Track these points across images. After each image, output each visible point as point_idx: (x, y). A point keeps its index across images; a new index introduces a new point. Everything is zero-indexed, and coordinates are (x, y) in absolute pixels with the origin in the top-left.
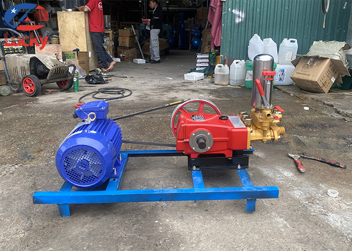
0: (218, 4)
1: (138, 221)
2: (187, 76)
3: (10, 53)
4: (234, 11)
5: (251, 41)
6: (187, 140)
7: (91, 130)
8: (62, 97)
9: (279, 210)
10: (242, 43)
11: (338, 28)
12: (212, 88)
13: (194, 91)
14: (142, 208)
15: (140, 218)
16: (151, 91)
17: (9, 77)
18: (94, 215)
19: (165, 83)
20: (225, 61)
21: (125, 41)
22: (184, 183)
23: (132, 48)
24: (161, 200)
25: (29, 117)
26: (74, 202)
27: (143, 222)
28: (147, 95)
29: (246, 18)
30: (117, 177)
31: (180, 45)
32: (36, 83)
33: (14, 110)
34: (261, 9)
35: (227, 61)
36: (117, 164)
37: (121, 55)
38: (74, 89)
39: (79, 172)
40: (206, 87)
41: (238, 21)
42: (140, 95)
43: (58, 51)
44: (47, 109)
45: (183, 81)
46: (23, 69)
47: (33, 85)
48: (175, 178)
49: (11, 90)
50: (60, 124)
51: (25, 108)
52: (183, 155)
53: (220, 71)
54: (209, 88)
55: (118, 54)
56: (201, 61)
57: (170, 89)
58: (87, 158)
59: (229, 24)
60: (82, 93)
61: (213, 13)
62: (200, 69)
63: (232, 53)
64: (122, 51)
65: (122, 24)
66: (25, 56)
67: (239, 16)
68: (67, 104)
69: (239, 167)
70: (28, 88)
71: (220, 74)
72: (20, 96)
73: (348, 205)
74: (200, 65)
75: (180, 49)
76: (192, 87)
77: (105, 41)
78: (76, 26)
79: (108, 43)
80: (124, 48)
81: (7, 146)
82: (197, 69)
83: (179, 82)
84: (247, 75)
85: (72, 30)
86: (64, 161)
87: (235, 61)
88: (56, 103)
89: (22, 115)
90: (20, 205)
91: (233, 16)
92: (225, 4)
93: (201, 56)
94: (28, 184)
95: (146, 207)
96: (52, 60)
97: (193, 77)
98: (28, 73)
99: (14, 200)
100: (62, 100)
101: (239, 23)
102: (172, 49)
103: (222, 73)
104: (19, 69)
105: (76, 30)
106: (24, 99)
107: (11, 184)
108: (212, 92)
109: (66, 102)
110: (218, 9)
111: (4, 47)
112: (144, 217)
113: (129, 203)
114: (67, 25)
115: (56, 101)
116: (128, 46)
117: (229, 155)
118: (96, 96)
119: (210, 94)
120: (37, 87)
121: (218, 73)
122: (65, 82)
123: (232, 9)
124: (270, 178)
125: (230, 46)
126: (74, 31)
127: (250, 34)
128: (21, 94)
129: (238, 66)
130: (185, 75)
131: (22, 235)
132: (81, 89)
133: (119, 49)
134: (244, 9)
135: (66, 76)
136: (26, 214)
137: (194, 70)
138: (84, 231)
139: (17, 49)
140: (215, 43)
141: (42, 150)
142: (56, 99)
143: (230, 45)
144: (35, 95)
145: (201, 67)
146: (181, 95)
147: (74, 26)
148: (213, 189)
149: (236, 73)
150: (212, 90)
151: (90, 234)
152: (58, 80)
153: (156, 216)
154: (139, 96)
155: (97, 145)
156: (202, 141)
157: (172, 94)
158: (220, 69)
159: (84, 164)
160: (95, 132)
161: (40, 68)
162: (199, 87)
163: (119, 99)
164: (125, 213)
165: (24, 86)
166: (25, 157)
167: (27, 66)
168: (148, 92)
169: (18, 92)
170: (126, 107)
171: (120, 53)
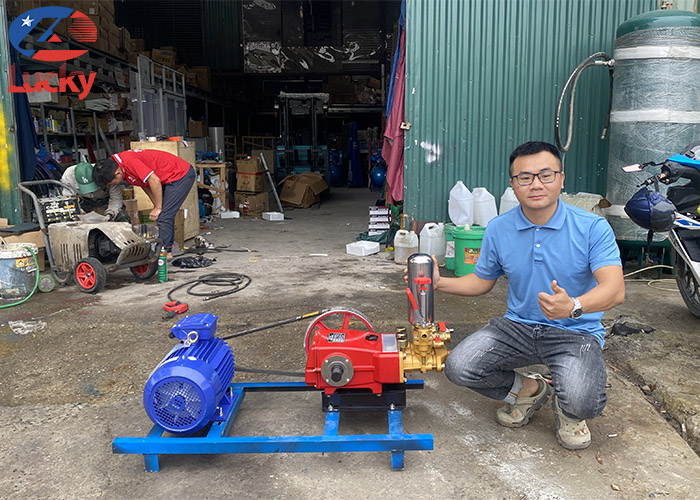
0: (397, 133)
1: (248, 475)
2: (351, 248)
3: (55, 222)
4: (422, 144)
5: (453, 193)
6: (319, 369)
7: (190, 355)
8: (139, 292)
9: (437, 460)
10: (440, 194)
11: (599, 168)
12: (389, 271)
13: (357, 276)
14: (254, 460)
15: (250, 472)
16: (287, 278)
17: (53, 260)
18: (190, 470)
19: (310, 263)
20: (411, 224)
21: (248, 181)
22: (315, 427)
23: (260, 193)
24: (277, 451)
25: (89, 329)
26: (164, 452)
27: (254, 477)
28: (279, 285)
29: (443, 156)
30: (223, 420)
31: (351, 178)
32: (99, 271)
33: (65, 318)
34: (467, 139)
35: (414, 225)
36: (224, 402)
37: (241, 206)
38: (158, 277)
39: (172, 412)
40: (379, 269)
41: (430, 159)
42: (268, 287)
43: (131, 211)
44: (116, 316)
45: (343, 258)
46: (77, 248)
47: (92, 274)
48: (304, 420)
49: (56, 281)
50: (138, 340)
51: (81, 314)
52: (315, 389)
53: (403, 241)
54: (384, 271)
55: (236, 203)
56: (377, 219)
57: (319, 272)
58: (182, 393)
59: (416, 165)
60: (172, 285)
61: (390, 148)
62: (375, 233)
63: (423, 211)
64: (243, 198)
65: (246, 140)
66: (81, 226)
67: (432, 151)
68: (149, 306)
69: (392, 407)
70: (84, 279)
71: (404, 246)
72: (71, 292)
73: (534, 453)
74: (376, 227)
75: (350, 187)
76: (356, 269)
77: (212, 181)
79: (218, 185)
80: (248, 193)
81: (61, 376)
82: (370, 234)
83: (337, 259)
84: (448, 248)
86: (155, 398)
87: (427, 226)
88: (131, 304)
89: (78, 326)
90: (91, 458)
91: (422, 152)
92: (408, 134)
93: (377, 213)
94: (99, 430)
95: (260, 459)
96: (125, 233)
97: (360, 249)
98: (86, 255)
99: (84, 452)
100: (140, 299)
101: (432, 163)
102: (336, 187)
103: (407, 245)
104: (70, 249)
106: (78, 297)
107: (76, 431)
108: (388, 278)
109: (146, 303)
110: (397, 141)
111: (47, 212)
112: (256, 470)
113: (237, 455)
115: (130, 301)
116: (253, 190)
117: (377, 390)
118: (193, 291)
119: (384, 281)
120: (100, 277)
121: (400, 245)
122: (144, 268)
123: (420, 142)
124: (436, 418)
125: (419, 201)
127: (451, 181)
128: (72, 288)
129: (432, 232)
130: (347, 246)
131: (98, 495)
132: (171, 276)
133: (237, 196)
134: (440, 140)
135: (147, 257)
136: (101, 469)
137: (364, 236)
138: (178, 488)
139: (67, 214)
140: (393, 195)
141: (114, 383)
142: (129, 297)
143: (419, 197)
144: (96, 291)
145: (376, 230)
146: (334, 286)
148: (347, 437)
149: (429, 246)
150: (388, 275)
151: (185, 491)
152: (133, 265)
153: (272, 470)
154: (265, 289)
155: (196, 377)
156: (337, 370)
157: (321, 284)
158: (404, 238)
159: (179, 401)
160: (195, 359)
161: (105, 246)
162: (368, 268)
163: (232, 295)
164: (231, 466)
165: (79, 275)
166: (91, 393)
167: (83, 244)
168: (281, 280)
169: (66, 284)
170: (243, 309)
171: (240, 202)
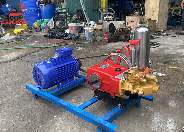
3: (106, 21)
32: (109, 36)
43: (137, 20)
51: (96, 48)
69: (119, 105)
78: (154, 5)
85: (152, 8)
98: (108, 31)
105: (154, 8)
111: (104, 17)
114: (150, 5)
126: (153, 8)
139: (111, 19)
147: (153, 5)
167: (108, 27)
